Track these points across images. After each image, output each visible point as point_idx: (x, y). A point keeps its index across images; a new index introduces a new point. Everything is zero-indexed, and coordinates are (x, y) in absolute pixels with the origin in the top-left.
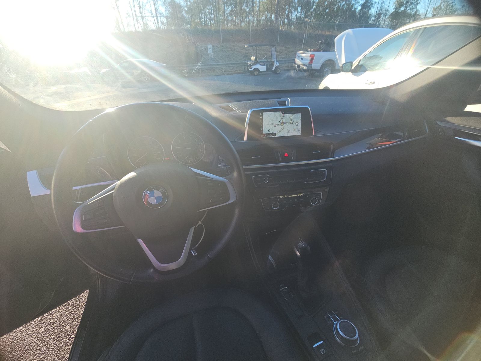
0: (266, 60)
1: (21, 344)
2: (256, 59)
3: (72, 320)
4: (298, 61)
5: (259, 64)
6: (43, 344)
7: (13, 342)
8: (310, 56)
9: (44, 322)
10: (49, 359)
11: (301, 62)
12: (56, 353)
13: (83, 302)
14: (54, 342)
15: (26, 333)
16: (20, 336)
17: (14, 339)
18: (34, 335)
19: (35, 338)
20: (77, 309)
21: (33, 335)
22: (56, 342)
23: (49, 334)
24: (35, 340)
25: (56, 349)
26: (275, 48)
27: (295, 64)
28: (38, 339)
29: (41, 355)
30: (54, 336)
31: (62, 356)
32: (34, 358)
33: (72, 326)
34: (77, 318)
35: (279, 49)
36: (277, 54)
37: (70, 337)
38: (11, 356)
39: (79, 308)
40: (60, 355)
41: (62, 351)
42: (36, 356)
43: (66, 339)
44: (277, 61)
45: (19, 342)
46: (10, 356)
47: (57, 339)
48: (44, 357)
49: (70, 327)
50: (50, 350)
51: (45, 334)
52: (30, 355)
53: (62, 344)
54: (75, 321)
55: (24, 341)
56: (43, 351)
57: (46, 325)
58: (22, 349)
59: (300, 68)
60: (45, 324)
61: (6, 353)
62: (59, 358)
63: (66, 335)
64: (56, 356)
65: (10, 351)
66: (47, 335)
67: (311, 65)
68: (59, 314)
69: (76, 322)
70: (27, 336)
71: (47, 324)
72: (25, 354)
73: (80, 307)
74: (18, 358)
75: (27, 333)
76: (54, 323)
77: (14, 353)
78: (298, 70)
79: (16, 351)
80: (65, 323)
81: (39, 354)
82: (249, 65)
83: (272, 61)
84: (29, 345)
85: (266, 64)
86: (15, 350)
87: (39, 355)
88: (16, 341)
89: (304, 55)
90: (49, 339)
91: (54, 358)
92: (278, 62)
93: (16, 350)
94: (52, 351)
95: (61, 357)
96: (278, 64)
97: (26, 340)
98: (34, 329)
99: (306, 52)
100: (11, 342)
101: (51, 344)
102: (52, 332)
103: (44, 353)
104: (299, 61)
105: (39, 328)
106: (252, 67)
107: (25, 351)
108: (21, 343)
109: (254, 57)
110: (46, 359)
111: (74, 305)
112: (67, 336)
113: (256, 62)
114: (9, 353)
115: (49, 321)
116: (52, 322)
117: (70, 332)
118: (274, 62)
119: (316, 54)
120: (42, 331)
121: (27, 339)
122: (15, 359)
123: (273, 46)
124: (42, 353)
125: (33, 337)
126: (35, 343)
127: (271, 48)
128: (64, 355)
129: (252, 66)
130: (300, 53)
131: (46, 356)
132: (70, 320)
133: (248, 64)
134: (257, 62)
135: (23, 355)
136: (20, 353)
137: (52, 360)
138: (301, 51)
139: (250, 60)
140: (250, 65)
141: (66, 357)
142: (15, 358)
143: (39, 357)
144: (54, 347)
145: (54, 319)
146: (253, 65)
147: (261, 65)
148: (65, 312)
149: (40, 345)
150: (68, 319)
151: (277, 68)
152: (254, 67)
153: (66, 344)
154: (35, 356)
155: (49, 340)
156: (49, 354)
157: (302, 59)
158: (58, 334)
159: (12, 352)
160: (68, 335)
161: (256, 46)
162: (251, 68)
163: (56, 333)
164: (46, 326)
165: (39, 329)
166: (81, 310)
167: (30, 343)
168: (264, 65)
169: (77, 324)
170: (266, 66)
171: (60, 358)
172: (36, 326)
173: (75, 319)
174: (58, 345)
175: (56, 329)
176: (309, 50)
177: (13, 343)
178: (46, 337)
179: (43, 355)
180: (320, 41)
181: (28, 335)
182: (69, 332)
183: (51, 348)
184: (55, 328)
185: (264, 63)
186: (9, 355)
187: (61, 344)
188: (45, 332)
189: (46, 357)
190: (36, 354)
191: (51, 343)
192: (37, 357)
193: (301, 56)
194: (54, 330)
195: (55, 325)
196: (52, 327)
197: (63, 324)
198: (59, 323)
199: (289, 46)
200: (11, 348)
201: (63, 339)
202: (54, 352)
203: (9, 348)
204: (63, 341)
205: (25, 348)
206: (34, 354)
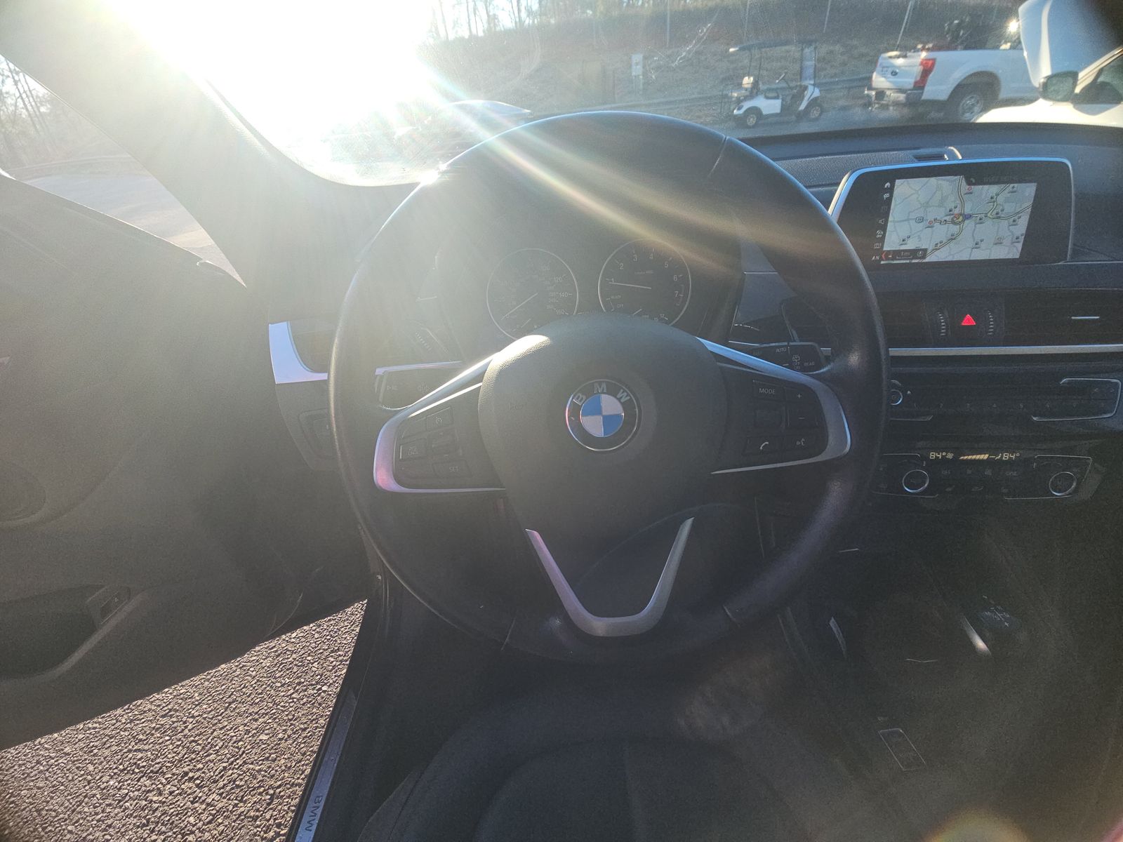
0: (784, 85)
1: (223, 687)
2: (755, 84)
3: (326, 653)
4: (879, 81)
5: (764, 96)
6: (268, 692)
7: (208, 680)
8: (922, 64)
9: (275, 647)
10: (275, 729)
11: (890, 82)
12: (290, 717)
13: (347, 619)
14: (289, 693)
15: (237, 664)
16: (225, 670)
17: (212, 674)
18: (253, 671)
19: (254, 677)
20: (336, 632)
21: (252, 669)
22: (293, 693)
23: (282, 673)
24: (254, 682)
25: (291, 709)
26: (815, 48)
27: (870, 88)
28: (258, 680)
29: (260, 717)
30: (291, 680)
31: (302, 726)
32: (245, 722)
33: (325, 665)
34: (336, 651)
35: (824, 49)
36: (818, 65)
37: (320, 689)
38: (196, 714)
39: (340, 630)
40: (297, 724)
41: (303, 715)
42: (249, 718)
43: (312, 692)
44: (814, 85)
45: (221, 681)
46: (193, 712)
47: (295, 688)
48: (265, 723)
49: (320, 667)
50: (278, 709)
51: (274, 671)
52: (238, 713)
53: (305, 700)
54: (332, 656)
55: (231, 681)
56: (266, 708)
57: (276, 654)
58: (225, 699)
59: (885, 99)
60: (276, 651)
61: (185, 704)
62: (295, 730)
63: (314, 682)
64: (289, 724)
65: (197, 701)
66: (277, 675)
67: (922, 88)
68: (302, 634)
69: (332, 660)
70: (238, 670)
71: (279, 652)
72: (228, 712)
73: (342, 629)
74: (212, 719)
75: (240, 664)
76: (293, 652)
77: (205, 706)
78: (877, 106)
79: (210, 702)
80: (312, 656)
81: (257, 713)
82: (734, 99)
83: (801, 86)
84: (239, 690)
85: (783, 95)
86: (210, 698)
87: (257, 716)
88: (214, 679)
89: (900, 61)
90: (279, 685)
91: (284, 728)
92: (818, 87)
93: (210, 700)
94: (283, 712)
95: (298, 728)
96: (817, 93)
97: (236, 679)
98: (254, 658)
99: (909, 54)
100: (202, 681)
101: (283, 696)
102: (288, 670)
103: (266, 714)
104: (883, 79)
105: (264, 657)
106: (742, 104)
107: (230, 703)
108: (223, 685)
109: (752, 79)
110: (268, 727)
111: (332, 623)
112: (314, 685)
113: (755, 91)
114: (194, 706)
115: (284, 645)
116: (290, 649)
117: (321, 677)
118: (806, 88)
119: (942, 56)
120: (268, 665)
121: (237, 676)
122: (203, 721)
123: (810, 43)
124: (263, 714)
125: (250, 676)
126: (251, 689)
127: (802, 50)
128: (306, 726)
129: (742, 101)
130: (890, 57)
131: (270, 721)
132: (321, 651)
133: (732, 97)
134: (758, 90)
135: (223, 713)
136: (219, 706)
137: (281, 731)
138: (892, 50)
139: (740, 85)
140: (739, 102)
141: (308, 730)
142: (205, 719)
143: (256, 720)
144: (287, 704)
145: (293, 642)
146: (747, 98)
147: (767, 98)
148: (313, 633)
149: (261, 694)
150: (318, 648)
151: (814, 103)
152: (747, 105)
153: (311, 701)
154: (247, 717)
155: (279, 687)
156: (275, 719)
157: (894, 74)
158: (298, 678)
159: (201, 703)
160: (317, 683)
161: (761, 46)
162: (739, 109)
163: (295, 673)
164: (278, 656)
165: (264, 659)
166: (344, 636)
167: (243, 688)
168: (777, 98)
169: (334, 663)
170: (783, 100)
171: (297, 731)
172: (259, 651)
173: (332, 652)
174: (295, 700)
175: (296, 665)
176: (920, 46)
177: (207, 683)
178: (275, 678)
179: (264, 717)
180: (956, 22)
181: (241, 668)
182: (319, 677)
183: (282, 704)
184: (294, 663)
185: (777, 93)
186: (193, 709)
187: (302, 699)
188: (275, 669)
189: (268, 723)
190: (251, 714)
191: (283, 694)
192: (251, 720)
193: (894, 66)
194: (291, 666)
195: (294, 656)
196: (289, 660)
197: (309, 658)
198: (301, 653)
199: (855, 42)
200: (200, 694)
201: (305, 690)
202: (287, 715)
203: (196, 695)
204: (306, 693)
205: (230, 697)
206: (247, 713)
